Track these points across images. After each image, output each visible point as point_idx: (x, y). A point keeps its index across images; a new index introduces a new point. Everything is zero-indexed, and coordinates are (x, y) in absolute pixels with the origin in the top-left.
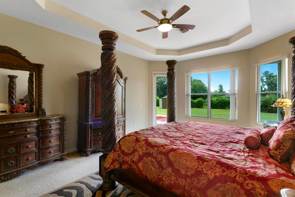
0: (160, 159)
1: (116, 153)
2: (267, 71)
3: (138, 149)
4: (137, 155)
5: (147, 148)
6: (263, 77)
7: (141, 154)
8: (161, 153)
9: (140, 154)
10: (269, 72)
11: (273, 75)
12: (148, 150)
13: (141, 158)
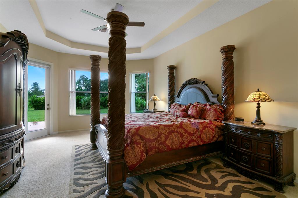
0: (180, 131)
1: (140, 145)
2: (84, 76)
3: (163, 132)
4: (163, 136)
5: (169, 128)
6: (81, 80)
7: (167, 134)
8: (179, 127)
9: (165, 135)
10: (85, 76)
11: (88, 79)
12: (170, 129)
13: (167, 137)
